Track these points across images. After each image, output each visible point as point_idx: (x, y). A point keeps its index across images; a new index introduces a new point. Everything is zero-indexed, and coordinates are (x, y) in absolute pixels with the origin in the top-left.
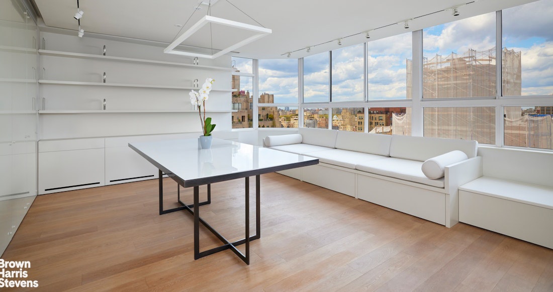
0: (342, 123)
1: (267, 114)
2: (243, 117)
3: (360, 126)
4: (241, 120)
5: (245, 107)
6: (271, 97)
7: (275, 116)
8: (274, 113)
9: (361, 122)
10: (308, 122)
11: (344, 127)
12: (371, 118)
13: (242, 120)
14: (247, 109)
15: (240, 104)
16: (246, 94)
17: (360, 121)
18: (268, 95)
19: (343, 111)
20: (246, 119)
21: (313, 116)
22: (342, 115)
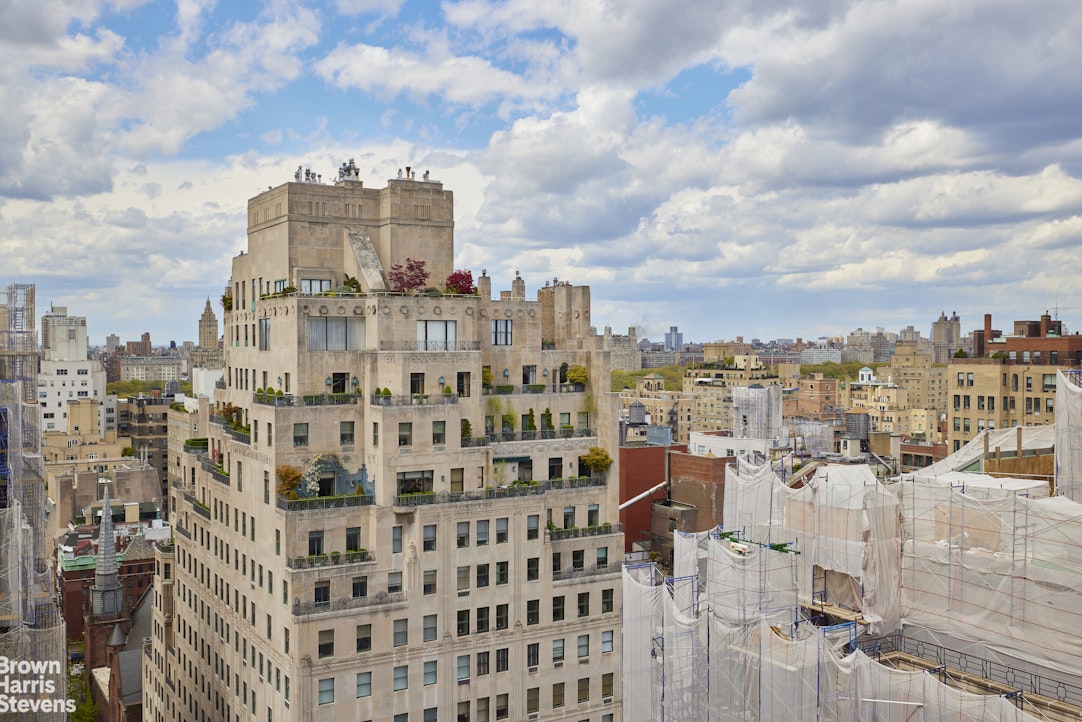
0: (893, 399)
1: (564, 367)
2: (462, 377)
3: (960, 414)
4: (455, 391)
5: (470, 337)
6: (578, 300)
7: (594, 374)
8: (588, 360)
9: (967, 398)
10: (743, 396)
11: (902, 415)
12: (1010, 382)
13: (461, 390)
14: (477, 345)
15: (451, 326)
16: (475, 283)
17: (961, 392)
18: (568, 286)
19: (898, 350)
20: (476, 385)
21: (772, 372)
22: (895, 365)
